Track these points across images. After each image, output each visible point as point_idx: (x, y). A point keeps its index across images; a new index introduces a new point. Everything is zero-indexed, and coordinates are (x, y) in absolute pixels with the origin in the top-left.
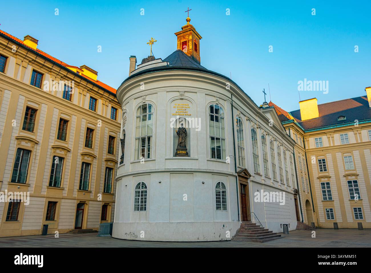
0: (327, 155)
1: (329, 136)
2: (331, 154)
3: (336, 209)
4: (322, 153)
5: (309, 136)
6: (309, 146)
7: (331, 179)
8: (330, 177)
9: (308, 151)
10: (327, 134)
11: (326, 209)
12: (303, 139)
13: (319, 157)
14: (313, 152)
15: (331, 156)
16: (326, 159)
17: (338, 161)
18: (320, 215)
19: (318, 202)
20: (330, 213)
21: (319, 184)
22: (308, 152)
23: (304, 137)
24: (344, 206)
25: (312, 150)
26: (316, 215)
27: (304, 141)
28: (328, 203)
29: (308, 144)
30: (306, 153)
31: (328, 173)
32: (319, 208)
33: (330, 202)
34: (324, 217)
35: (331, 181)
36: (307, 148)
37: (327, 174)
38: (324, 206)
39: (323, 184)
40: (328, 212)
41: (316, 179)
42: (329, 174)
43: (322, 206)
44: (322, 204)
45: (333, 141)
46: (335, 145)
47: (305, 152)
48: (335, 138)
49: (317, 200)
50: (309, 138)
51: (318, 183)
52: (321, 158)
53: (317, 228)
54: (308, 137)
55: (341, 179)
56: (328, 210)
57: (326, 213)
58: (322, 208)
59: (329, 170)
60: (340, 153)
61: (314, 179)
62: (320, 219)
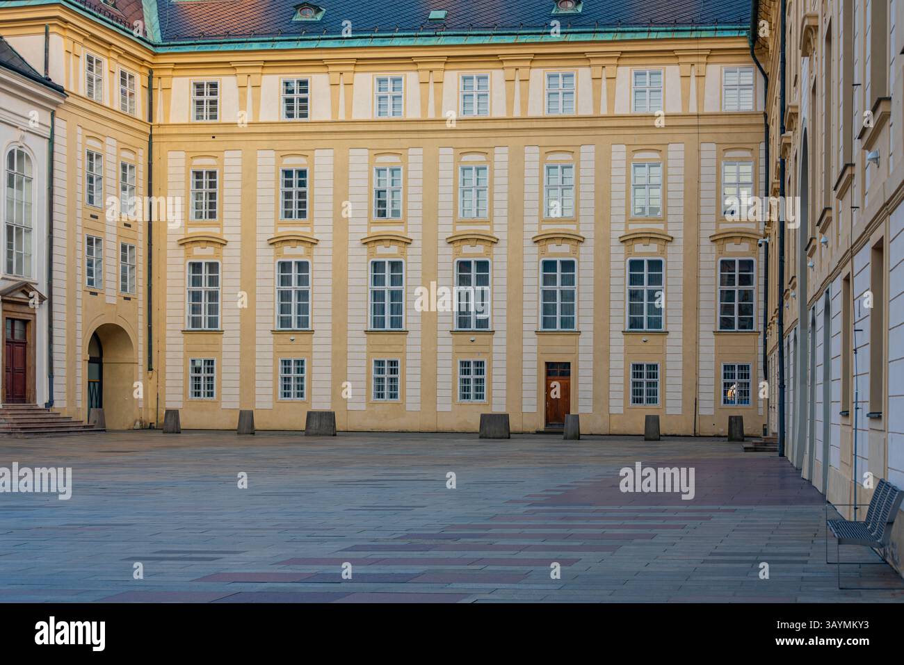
0: (227, 154)
1: (243, 80)
2: (239, 154)
3: (224, 362)
4: (210, 145)
5: (174, 69)
6: (167, 115)
7: (225, 251)
8: (223, 244)
9: (162, 131)
10: (238, 71)
11: (193, 361)
12: (150, 78)
13: (197, 162)
14: (180, 139)
15: (239, 162)
16: (222, 173)
17: (259, 185)
18: (168, 383)
19: (168, 334)
20: (203, 375)
21: (181, 268)
22: (160, 135)
23: (151, 72)
24: (254, 352)
25: (175, 131)
26: (154, 380)
27: (150, 89)
28: (203, 338)
29: (167, 102)
30: (154, 139)
31: (218, 225)
32: (169, 355)
33: (210, 337)
34: (181, 390)
35: (225, 260)
36: (158, 119)
37: (213, 231)
38: (187, 351)
39: (196, 267)
40: (197, 370)
41: (175, 245)
42: (222, 230)
43: (181, 348)
44: (181, 340)
45: (256, 100)
46: (260, 121)
47: (151, 137)
48: (263, 90)
49: (168, 327)
50: (174, 79)
51: (181, 261)
52: (205, 164)
53: (154, 428)
54: (170, 72)
55: (258, 252)
56: (198, 364)
57: (191, 374)
58: (181, 355)
59: (225, 215)
60: (273, 153)
61: (170, 246)
62: (168, 398)
